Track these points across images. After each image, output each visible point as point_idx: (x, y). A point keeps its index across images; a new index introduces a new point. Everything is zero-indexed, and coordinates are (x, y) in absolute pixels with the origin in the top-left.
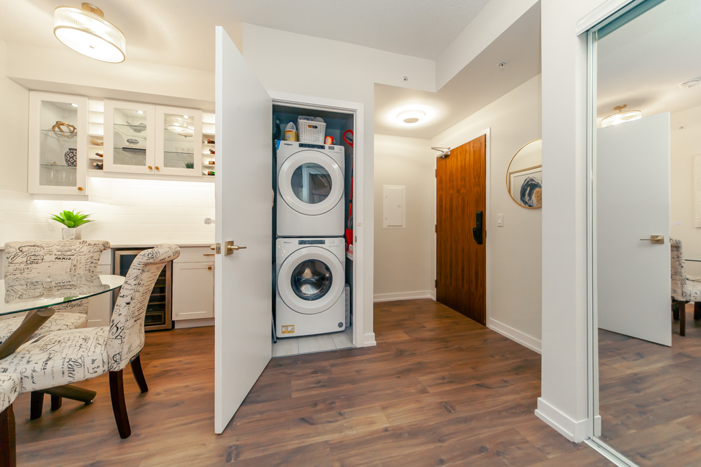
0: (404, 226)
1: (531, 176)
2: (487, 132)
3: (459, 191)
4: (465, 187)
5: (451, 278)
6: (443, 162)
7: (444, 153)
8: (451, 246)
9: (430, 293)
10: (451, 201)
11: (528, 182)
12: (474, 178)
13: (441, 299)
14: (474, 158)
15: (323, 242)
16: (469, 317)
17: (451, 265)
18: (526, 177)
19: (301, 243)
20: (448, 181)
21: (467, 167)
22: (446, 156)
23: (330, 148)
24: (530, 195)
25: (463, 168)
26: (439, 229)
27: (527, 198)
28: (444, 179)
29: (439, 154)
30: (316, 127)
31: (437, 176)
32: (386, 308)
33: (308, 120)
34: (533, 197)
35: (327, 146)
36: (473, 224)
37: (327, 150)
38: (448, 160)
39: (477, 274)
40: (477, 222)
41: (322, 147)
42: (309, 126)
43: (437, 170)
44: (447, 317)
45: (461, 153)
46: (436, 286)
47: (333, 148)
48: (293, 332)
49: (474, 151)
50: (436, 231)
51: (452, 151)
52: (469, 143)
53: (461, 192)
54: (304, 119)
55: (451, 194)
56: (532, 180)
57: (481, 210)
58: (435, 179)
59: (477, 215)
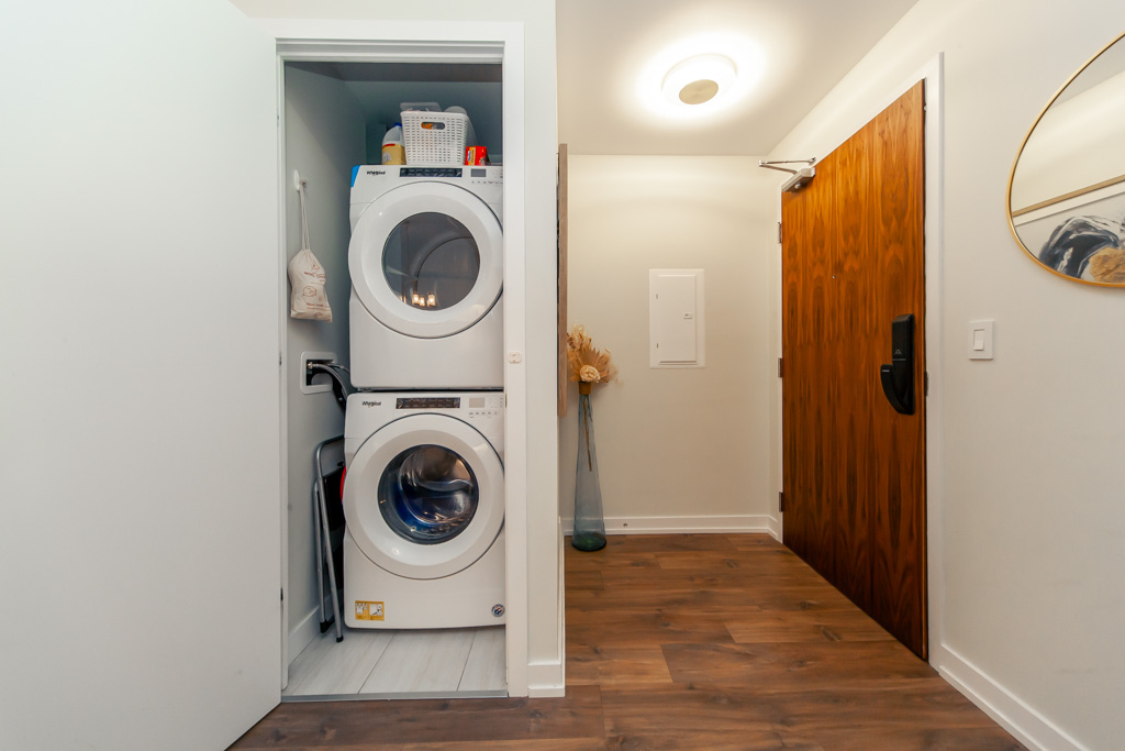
0: (701, 362)
1: (1079, 216)
2: (930, 69)
3: (838, 267)
4: (856, 253)
5: (819, 494)
6: (798, 199)
7: (797, 176)
8: (819, 412)
9: (770, 523)
10: (819, 294)
11: (1068, 233)
12: (887, 222)
13: (797, 541)
14: (885, 166)
15: (453, 403)
16: (872, 615)
17: (819, 464)
18: (1059, 221)
19: (402, 404)
20: (810, 248)
21: (862, 196)
22: (806, 183)
23: (475, 173)
25: (852, 204)
26: (785, 368)
28: (799, 242)
29: (787, 179)
30: (441, 126)
31: (782, 241)
32: (649, 556)
33: (423, 109)
35: (467, 170)
36: (882, 355)
37: (466, 178)
38: (811, 194)
39: (895, 499)
40: (895, 348)
41: (456, 173)
42: (425, 125)
43: (782, 226)
44: (805, 607)
45: (844, 163)
46: (783, 509)
47: (482, 173)
48: (381, 618)
49: (885, 144)
50: (782, 374)
51: (820, 167)
52: (870, 126)
53: (846, 268)
54: (415, 109)
55: (820, 278)
56: (1085, 226)
57: (907, 312)
58: (779, 247)
59: (895, 326)
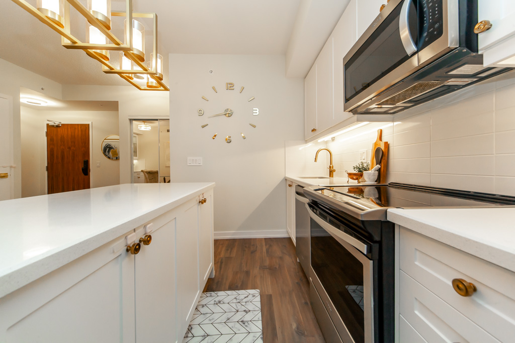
1: (109, 143)
2: (90, 123)
3: (69, 148)
6: (53, 129)
7: (56, 124)
12: (82, 143)
14: (82, 133)
18: (106, 143)
20: (59, 141)
22: (58, 126)
24: (109, 152)
26: (48, 168)
27: (107, 153)
28: (55, 138)
31: (47, 136)
34: (110, 153)
36: (81, 166)
38: (59, 129)
40: (84, 165)
43: (47, 132)
45: (71, 128)
49: (81, 130)
50: (47, 170)
51: (63, 125)
52: (78, 125)
53: (72, 149)
55: (63, 149)
56: (110, 145)
57: (86, 159)
58: (46, 138)
59: (84, 161)
